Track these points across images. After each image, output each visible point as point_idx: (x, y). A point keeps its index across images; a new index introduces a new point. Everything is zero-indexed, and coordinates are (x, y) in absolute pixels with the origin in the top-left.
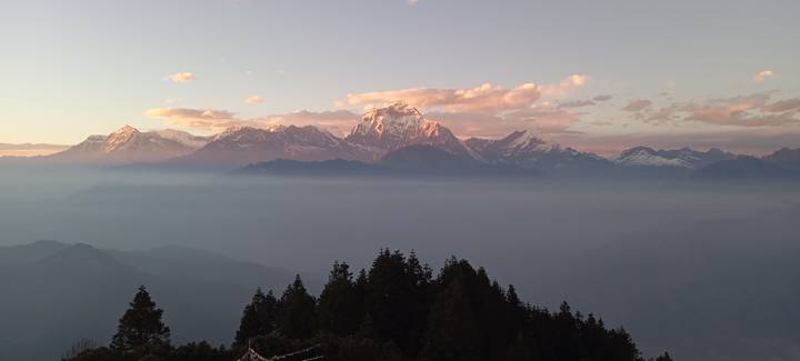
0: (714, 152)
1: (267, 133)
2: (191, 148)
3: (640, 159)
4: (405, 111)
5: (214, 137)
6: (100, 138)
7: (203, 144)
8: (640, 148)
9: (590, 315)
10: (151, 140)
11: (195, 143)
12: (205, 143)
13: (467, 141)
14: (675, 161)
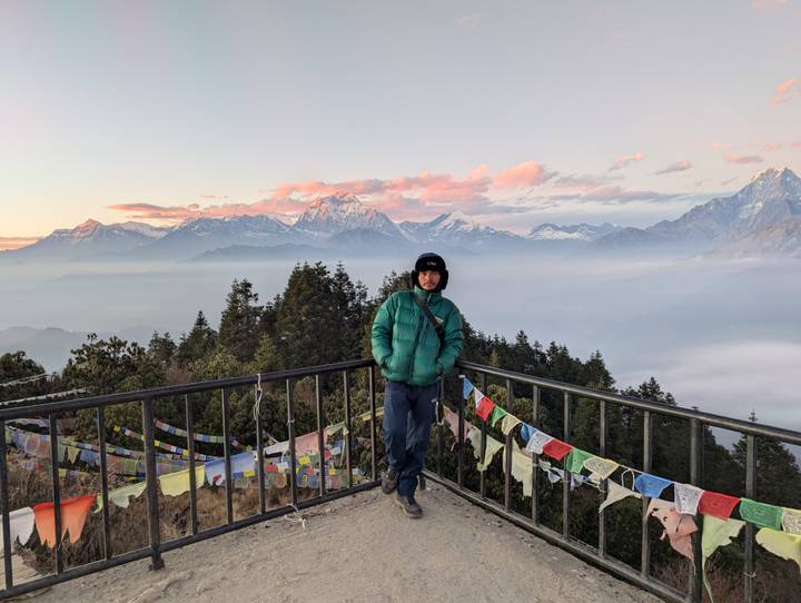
0: (607, 226)
1: (222, 222)
2: (153, 238)
3: (547, 234)
4: (346, 199)
5: (173, 227)
6: (66, 231)
7: (164, 234)
8: (546, 225)
9: (552, 343)
10: (116, 232)
11: (155, 234)
12: (166, 233)
13: (401, 225)
14: (575, 235)
